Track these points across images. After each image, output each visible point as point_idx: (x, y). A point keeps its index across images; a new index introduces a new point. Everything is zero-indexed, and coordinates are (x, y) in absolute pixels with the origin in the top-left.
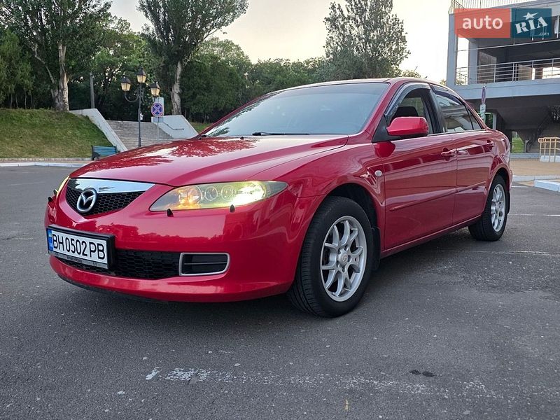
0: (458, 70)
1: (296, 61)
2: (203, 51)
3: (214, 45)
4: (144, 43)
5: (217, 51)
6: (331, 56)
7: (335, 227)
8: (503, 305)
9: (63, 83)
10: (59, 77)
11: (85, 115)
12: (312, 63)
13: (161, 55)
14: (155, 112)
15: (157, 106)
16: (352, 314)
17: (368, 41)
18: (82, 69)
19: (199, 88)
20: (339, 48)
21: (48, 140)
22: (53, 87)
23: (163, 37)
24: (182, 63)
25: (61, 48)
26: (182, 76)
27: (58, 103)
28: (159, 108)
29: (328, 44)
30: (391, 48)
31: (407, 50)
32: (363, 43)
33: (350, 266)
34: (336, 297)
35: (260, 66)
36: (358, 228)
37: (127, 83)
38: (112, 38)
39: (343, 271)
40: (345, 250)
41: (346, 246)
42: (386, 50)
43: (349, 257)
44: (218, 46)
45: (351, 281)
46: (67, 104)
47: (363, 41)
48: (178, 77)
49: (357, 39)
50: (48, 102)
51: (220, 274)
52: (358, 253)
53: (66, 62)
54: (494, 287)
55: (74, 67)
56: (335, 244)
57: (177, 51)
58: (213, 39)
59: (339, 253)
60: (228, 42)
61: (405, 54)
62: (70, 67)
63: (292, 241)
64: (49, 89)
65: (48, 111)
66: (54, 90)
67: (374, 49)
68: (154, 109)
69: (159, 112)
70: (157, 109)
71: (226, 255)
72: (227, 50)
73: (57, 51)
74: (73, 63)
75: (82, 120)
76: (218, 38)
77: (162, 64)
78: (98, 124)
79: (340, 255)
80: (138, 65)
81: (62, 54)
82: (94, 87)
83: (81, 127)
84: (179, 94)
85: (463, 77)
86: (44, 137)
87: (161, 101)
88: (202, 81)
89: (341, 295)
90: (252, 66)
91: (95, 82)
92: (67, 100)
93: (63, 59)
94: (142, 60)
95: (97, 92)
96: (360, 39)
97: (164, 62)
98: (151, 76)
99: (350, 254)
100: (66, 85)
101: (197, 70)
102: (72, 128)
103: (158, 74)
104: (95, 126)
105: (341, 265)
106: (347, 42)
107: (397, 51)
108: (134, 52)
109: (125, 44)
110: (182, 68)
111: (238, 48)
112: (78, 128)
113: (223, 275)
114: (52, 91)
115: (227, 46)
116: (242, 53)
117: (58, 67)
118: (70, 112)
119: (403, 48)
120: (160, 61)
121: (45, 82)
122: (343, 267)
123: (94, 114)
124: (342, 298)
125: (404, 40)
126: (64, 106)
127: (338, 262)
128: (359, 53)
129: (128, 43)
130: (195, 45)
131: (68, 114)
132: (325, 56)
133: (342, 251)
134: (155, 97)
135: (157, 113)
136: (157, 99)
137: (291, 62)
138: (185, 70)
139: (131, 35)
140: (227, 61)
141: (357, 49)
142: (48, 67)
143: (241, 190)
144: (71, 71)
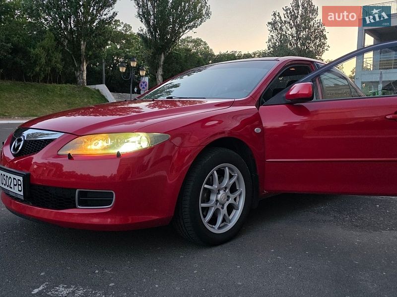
0: (365, 60)
1: (247, 53)
2: (180, 45)
3: (188, 42)
4: (140, 39)
5: (190, 45)
6: (272, 49)
7: (215, 172)
8: (359, 243)
9: (83, 67)
10: (81, 63)
11: (97, 89)
12: (258, 54)
13: (150, 48)
14: (142, 87)
15: (144, 83)
16: (228, 244)
17: (299, 38)
18: (96, 57)
19: (175, 71)
20: (277, 43)
21: (71, 105)
22: (76, 70)
23: (152, 36)
24: (164, 54)
25: (82, 43)
26: (164, 62)
27: (80, 81)
28: (145, 84)
29: (270, 40)
30: (315, 43)
31: (327, 44)
32: (295, 40)
33: (230, 204)
34: (215, 229)
35: (220, 56)
36: (237, 173)
37: (124, 66)
38: (119, 37)
39: (222, 208)
40: (225, 191)
41: (226, 188)
42: (312, 45)
43: (228, 197)
44: (191, 42)
45: (231, 217)
46: (85, 81)
47: (295, 38)
48: (162, 63)
49: (291, 37)
50: (72, 79)
51: (107, 208)
52: (237, 193)
53: (85, 52)
54: (357, 226)
55: (91, 56)
56: (215, 186)
57: (162, 46)
58: (188, 37)
59: (218, 193)
60: (198, 39)
61: (326, 48)
62: (88, 56)
63: (171, 182)
64: (73, 70)
65: (73, 86)
66: (77, 72)
67: (303, 44)
68: (141, 85)
69: (145, 87)
70: (144, 85)
71: (112, 193)
72: (198, 45)
73: (80, 45)
74: (90, 53)
75: (95, 93)
76: (191, 37)
77: (151, 54)
78: (105, 95)
79: (219, 196)
80: (135, 55)
81: (83, 47)
82: (105, 70)
83: (93, 97)
84: (162, 75)
85: (368, 65)
86: (68, 103)
87: (146, 79)
88: (178, 66)
89: (220, 228)
90: (215, 56)
91: (106, 66)
92: (85, 78)
93: (84, 50)
94: (138, 51)
95: (108, 73)
96: (293, 37)
97: (152, 53)
98: (144, 63)
99: (229, 194)
100: (85, 68)
101: (175, 58)
102: (88, 97)
103: (148, 61)
104: (103, 97)
105: (220, 204)
106: (284, 40)
107: (320, 46)
108: (133, 46)
109: (127, 41)
110: (165, 57)
111: (205, 44)
112: (92, 98)
113: (110, 209)
114: (76, 72)
115: (197, 42)
116: (208, 47)
117: (80, 55)
118: (87, 86)
119: (324, 44)
120: (150, 52)
121: (71, 66)
122: (223, 205)
123: (103, 88)
124: (220, 230)
125: (325, 38)
126: (83, 82)
127: (217, 201)
128: (292, 47)
129: (130, 40)
130: (174, 41)
131: (86, 87)
132: (267, 49)
133: (222, 192)
134: (143, 76)
135: (143, 88)
136: (143, 78)
137: (243, 53)
138: (166, 58)
139: (132, 35)
140: (197, 53)
141: (291, 44)
142: (73, 56)
143: (129, 139)
144: (88, 59)
